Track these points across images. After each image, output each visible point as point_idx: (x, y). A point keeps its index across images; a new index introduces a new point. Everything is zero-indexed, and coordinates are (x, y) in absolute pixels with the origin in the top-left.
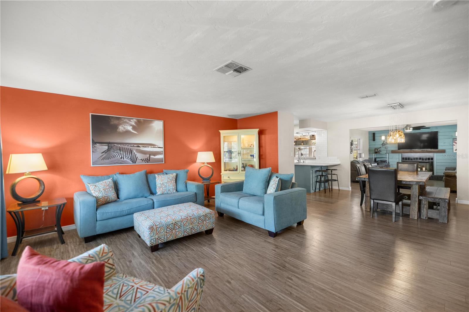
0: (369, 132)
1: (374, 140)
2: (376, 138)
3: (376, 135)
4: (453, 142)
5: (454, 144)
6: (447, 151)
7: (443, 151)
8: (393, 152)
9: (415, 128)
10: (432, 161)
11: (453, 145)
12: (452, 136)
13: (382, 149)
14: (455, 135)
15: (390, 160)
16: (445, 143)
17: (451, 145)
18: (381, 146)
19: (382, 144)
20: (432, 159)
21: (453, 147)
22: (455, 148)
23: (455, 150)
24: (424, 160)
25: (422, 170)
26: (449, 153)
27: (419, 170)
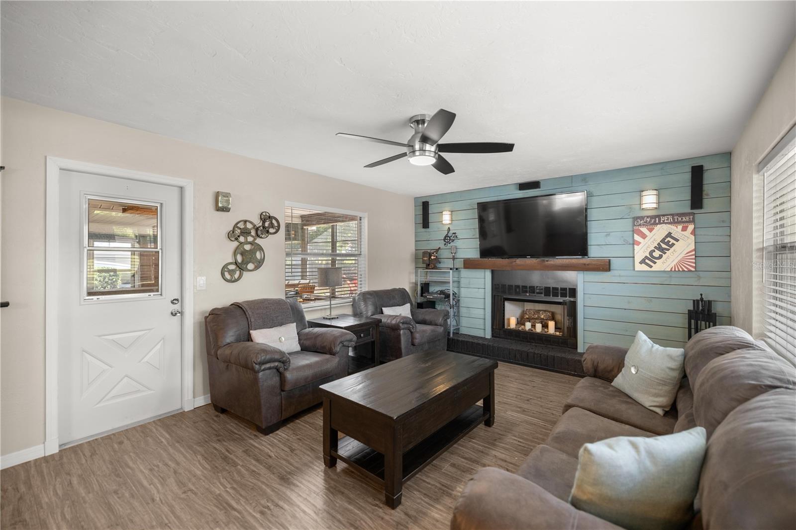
0: (416, 199)
1: (426, 224)
2: (431, 218)
3: (432, 209)
4: (633, 231)
5: (637, 238)
6: (615, 263)
7: (605, 266)
8: (469, 264)
10: (572, 299)
11: (635, 243)
12: (630, 208)
13: (445, 254)
14: (641, 204)
15: (464, 292)
16: (608, 235)
17: (626, 243)
18: (441, 244)
19: (444, 240)
20: (573, 292)
21: (634, 250)
22: (640, 252)
23: (641, 263)
24: (550, 296)
25: (546, 330)
26: (622, 273)
27: (539, 328)
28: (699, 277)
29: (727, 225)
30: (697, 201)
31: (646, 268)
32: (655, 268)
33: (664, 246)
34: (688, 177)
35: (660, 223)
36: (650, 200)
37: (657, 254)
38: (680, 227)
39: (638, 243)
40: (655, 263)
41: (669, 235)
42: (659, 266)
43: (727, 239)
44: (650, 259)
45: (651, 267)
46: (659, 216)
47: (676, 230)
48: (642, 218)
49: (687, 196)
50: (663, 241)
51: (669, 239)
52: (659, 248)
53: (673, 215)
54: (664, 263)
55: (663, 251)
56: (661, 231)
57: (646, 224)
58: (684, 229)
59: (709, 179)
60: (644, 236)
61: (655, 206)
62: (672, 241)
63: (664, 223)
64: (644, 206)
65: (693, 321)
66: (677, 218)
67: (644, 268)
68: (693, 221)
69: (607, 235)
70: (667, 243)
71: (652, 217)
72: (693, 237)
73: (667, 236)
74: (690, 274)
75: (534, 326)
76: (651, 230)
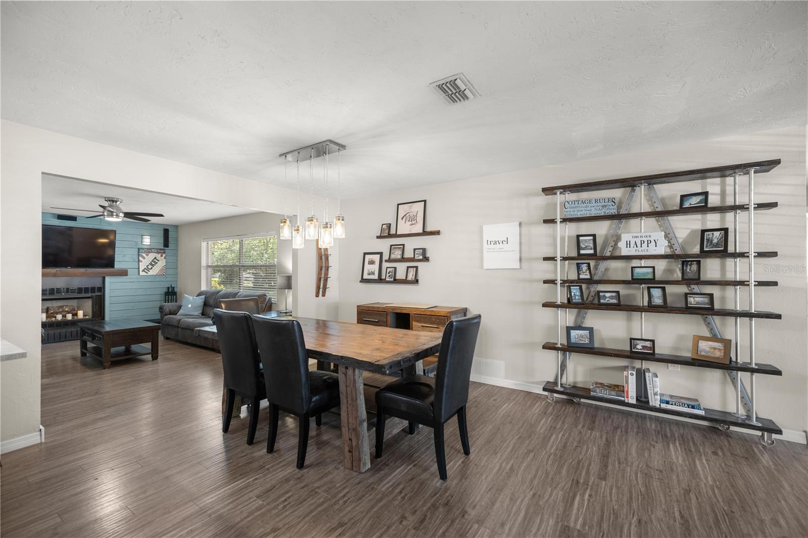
4: (138, 255)
5: (140, 258)
6: (130, 271)
7: (124, 273)
9: (61, 217)
10: (100, 294)
11: (139, 261)
12: (136, 243)
14: (142, 242)
17: (135, 261)
20: (101, 289)
21: (139, 264)
22: (142, 266)
23: (142, 271)
24: (82, 293)
25: (76, 317)
26: (132, 277)
27: (69, 317)
28: (166, 278)
29: (176, 255)
30: (166, 244)
31: (145, 274)
32: (149, 273)
33: (153, 263)
34: (162, 232)
35: (151, 252)
36: (147, 241)
37: (150, 267)
38: (160, 255)
39: (142, 261)
40: (149, 271)
41: (155, 258)
42: (151, 273)
43: (176, 261)
44: (147, 269)
45: (147, 273)
46: (151, 249)
47: (158, 256)
48: (143, 249)
49: (162, 241)
50: (153, 261)
51: (155, 260)
52: (151, 264)
53: (157, 249)
54: (153, 271)
55: (153, 265)
56: (152, 256)
57: (145, 252)
58: (162, 256)
59: (171, 234)
60: (144, 258)
61: (149, 244)
62: (157, 261)
63: (153, 252)
64: (144, 243)
65: (167, 297)
66: (159, 251)
67: (144, 274)
68: (164, 253)
69: (123, 256)
70: (154, 262)
71: (148, 249)
72: (165, 260)
73: (154, 259)
74: (163, 276)
75: (64, 316)
76: (147, 255)
